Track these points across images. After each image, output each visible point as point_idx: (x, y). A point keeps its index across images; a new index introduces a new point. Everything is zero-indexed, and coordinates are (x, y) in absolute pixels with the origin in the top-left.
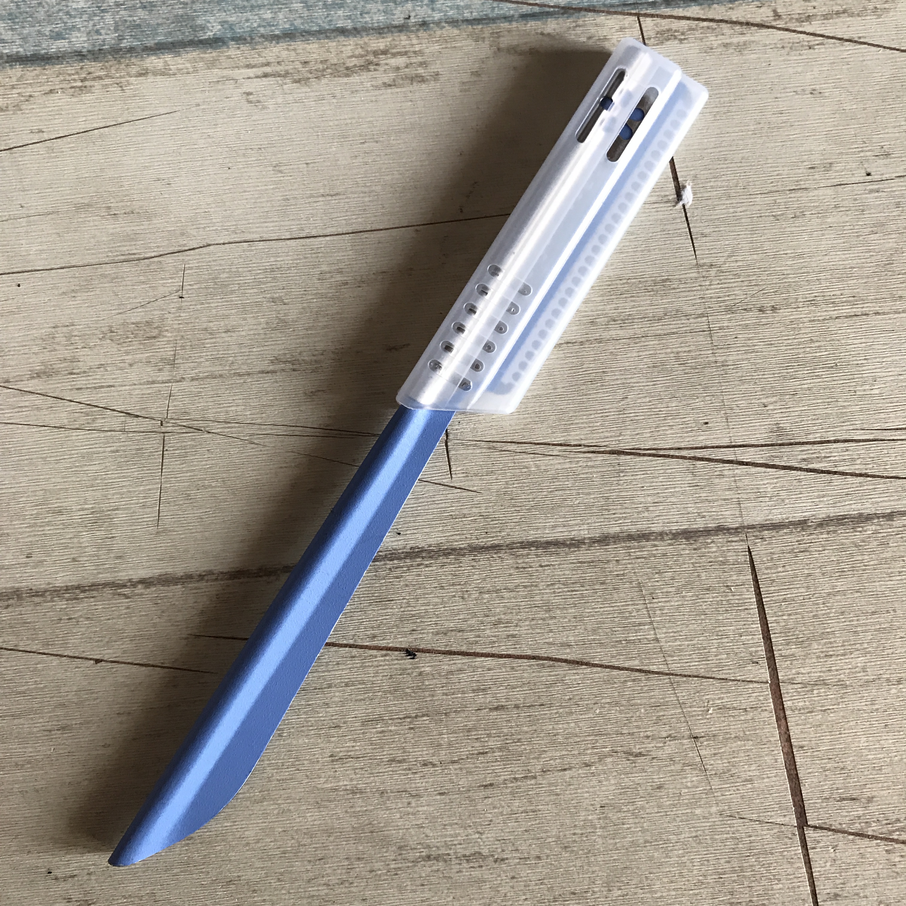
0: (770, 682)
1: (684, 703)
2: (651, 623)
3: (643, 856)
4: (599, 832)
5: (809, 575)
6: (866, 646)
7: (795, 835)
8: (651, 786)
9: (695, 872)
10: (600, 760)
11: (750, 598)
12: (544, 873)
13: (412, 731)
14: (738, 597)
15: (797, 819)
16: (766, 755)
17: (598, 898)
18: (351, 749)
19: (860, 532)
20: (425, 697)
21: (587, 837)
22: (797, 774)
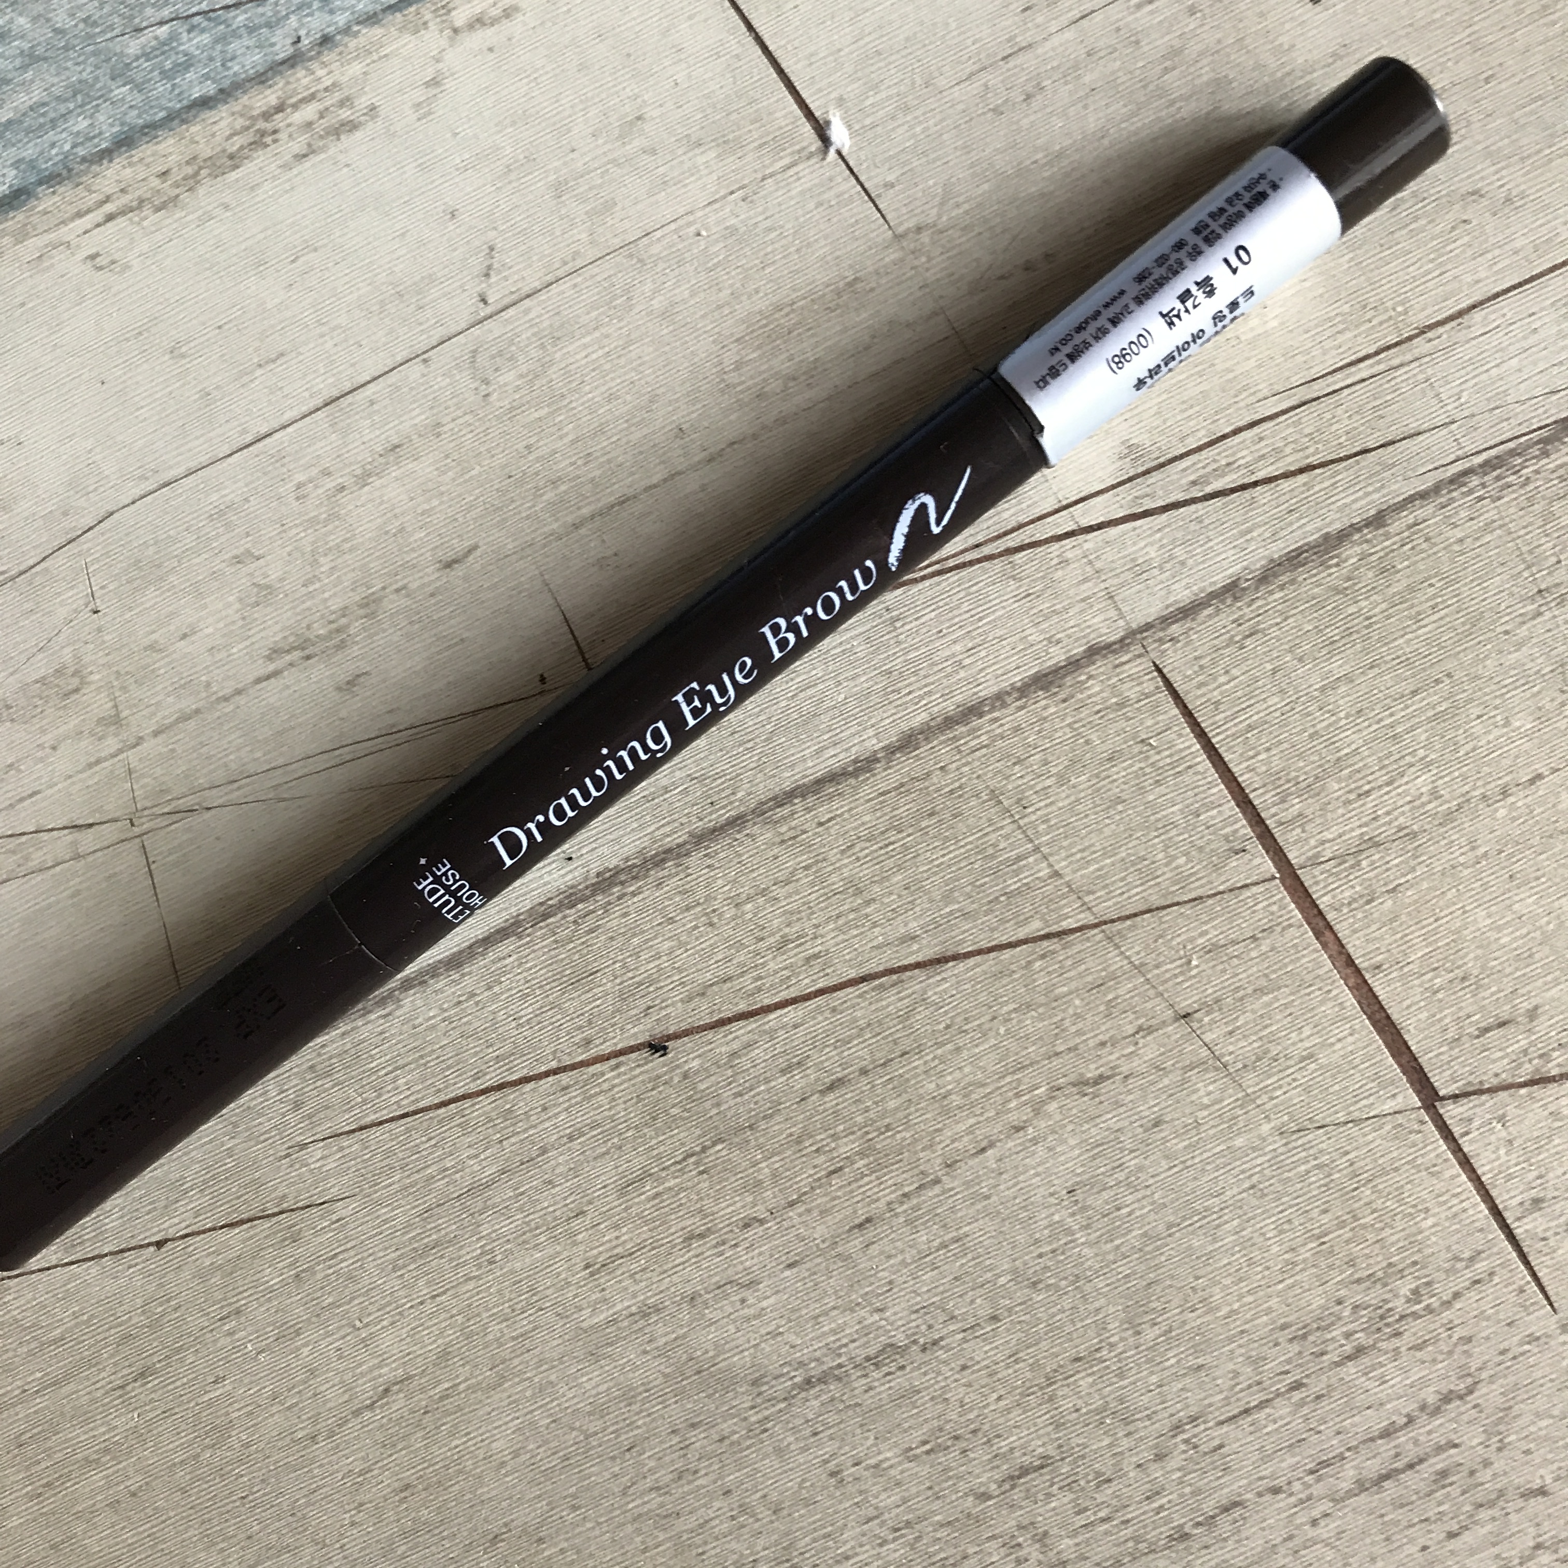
0: (1278, 875)
1: (1142, 964)
2: (1037, 849)
3: (1171, 1252)
4: (1081, 1238)
5: (1275, 671)
6: (1421, 753)
7: (1422, 1122)
8: (1141, 1126)
9: (1275, 1249)
10: (1037, 1112)
11: (1189, 747)
12: (1014, 1342)
13: (705, 1176)
14: (1167, 753)
15: (1418, 1093)
16: (1322, 1003)
17: (1125, 1352)
18: (614, 1243)
19: (1337, 565)
20: (706, 1112)
21: (1063, 1253)
22: (1388, 1017)
